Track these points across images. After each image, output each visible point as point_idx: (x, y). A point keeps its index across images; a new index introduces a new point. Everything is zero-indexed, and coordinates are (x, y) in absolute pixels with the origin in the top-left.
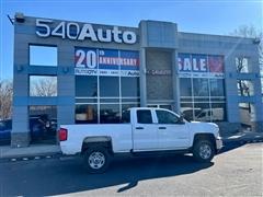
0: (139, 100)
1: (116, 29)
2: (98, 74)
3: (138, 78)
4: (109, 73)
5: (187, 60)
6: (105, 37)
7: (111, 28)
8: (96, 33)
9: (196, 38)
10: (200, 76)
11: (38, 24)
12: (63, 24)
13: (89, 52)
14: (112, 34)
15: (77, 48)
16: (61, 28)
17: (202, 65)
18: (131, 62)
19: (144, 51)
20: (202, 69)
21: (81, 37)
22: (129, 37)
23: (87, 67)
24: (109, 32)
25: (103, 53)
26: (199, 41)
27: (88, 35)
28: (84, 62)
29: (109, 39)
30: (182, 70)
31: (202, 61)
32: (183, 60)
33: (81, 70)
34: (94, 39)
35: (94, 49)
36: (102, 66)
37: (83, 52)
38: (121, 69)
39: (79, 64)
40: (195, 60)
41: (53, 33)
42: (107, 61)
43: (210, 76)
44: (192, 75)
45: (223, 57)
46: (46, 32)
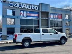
0: (38, 26)
2: (27, 18)
3: (38, 20)
4: (30, 18)
5: (52, 15)
6: (29, 7)
7: (31, 5)
8: (27, 6)
10: (56, 20)
11: (10, 3)
12: (17, 3)
13: (24, 12)
14: (31, 7)
15: (21, 11)
16: (17, 4)
17: (56, 17)
18: (36, 15)
19: (40, 12)
20: (56, 18)
21: (22, 7)
22: (36, 8)
23: (24, 16)
24: (30, 6)
25: (28, 12)
26: (56, 10)
27: (24, 7)
28: (23, 15)
29: (30, 8)
30: (51, 18)
31: (56, 15)
32: (51, 15)
33: (22, 17)
34: (26, 8)
35: (26, 11)
36: (28, 16)
37: (23, 12)
38: (33, 17)
39: (21, 15)
40: (54, 15)
41: (14, 6)
42: (30, 15)
43: (58, 20)
44: (53, 20)
45: (62, 15)
46: (12, 6)
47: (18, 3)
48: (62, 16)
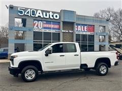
1: (51, 12)
2: (43, 31)
3: (59, 33)
4: (47, 31)
5: (79, 26)
7: (49, 12)
9: (83, 17)
10: (84, 33)
11: (19, 10)
12: (29, 10)
13: (40, 22)
15: (34, 20)
17: (85, 29)
18: (57, 26)
19: (62, 23)
22: (56, 16)
23: (38, 28)
24: (48, 14)
25: (45, 22)
26: (85, 19)
28: (37, 26)
30: (77, 31)
31: (85, 27)
33: (36, 29)
34: (42, 16)
36: (45, 28)
37: (37, 22)
38: (52, 29)
39: (35, 27)
40: (82, 27)
41: (25, 14)
42: (47, 26)
43: (89, 33)
44: (81, 33)
45: (94, 26)
46: (22, 13)
47: (31, 9)
48: (94, 28)
